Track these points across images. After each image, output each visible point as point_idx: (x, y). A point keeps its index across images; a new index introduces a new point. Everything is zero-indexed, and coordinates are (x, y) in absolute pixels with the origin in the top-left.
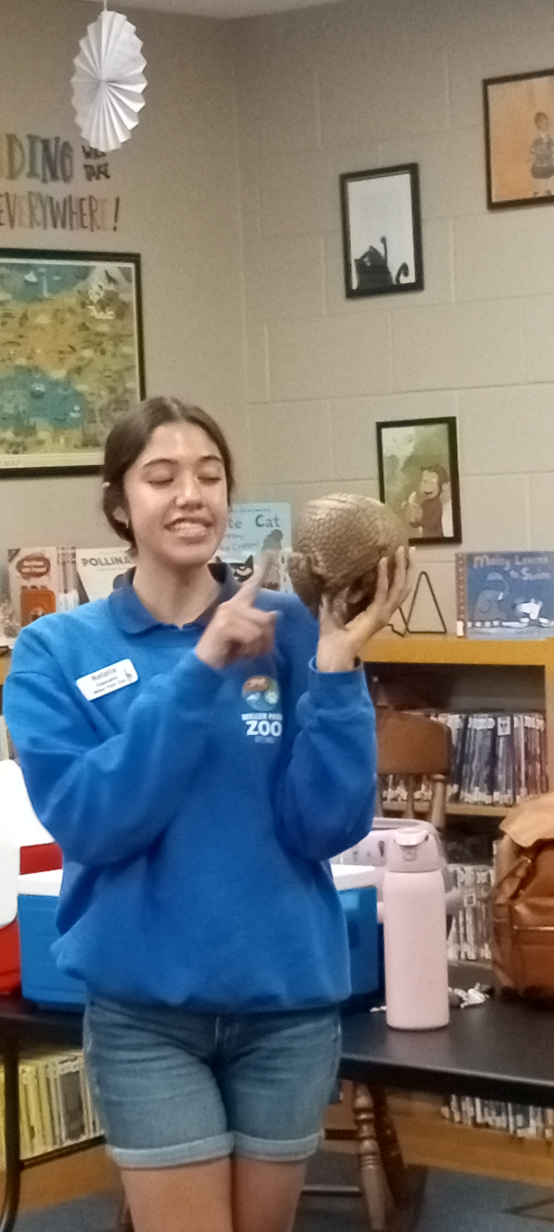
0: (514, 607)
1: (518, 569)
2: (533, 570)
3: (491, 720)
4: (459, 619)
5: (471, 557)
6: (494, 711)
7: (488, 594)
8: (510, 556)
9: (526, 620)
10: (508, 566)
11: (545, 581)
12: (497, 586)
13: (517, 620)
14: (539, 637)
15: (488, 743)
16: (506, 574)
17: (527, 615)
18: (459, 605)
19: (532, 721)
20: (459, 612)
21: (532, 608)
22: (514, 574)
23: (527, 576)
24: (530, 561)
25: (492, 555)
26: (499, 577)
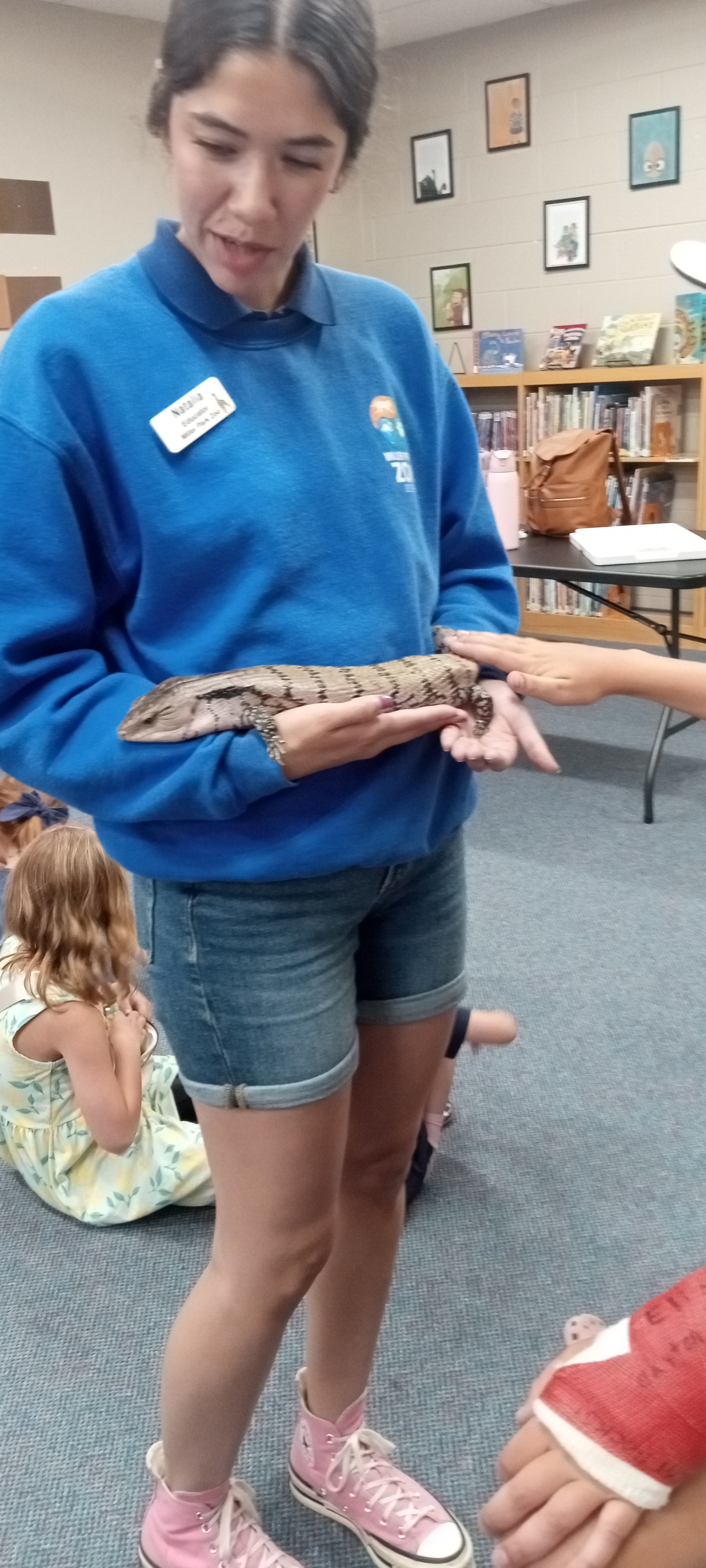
0: (501, 357)
1: (503, 338)
2: (511, 339)
3: (490, 415)
4: (476, 365)
5: (480, 334)
6: (492, 411)
7: (490, 352)
8: (500, 332)
9: (507, 364)
10: (498, 336)
11: (518, 344)
12: (494, 347)
13: (502, 364)
14: (513, 372)
15: (488, 426)
16: (498, 341)
17: (508, 362)
18: (476, 357)
19: (511, 414)
20: (476, 361)
21: (511, 358)
22: (502, 341)
23: (509, 342)
24: (509, 334)
25: (492, 332)
26: (494, 342)
